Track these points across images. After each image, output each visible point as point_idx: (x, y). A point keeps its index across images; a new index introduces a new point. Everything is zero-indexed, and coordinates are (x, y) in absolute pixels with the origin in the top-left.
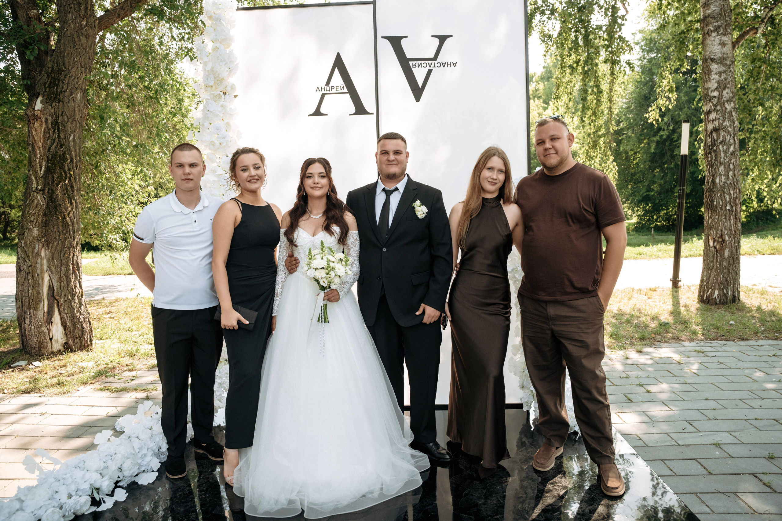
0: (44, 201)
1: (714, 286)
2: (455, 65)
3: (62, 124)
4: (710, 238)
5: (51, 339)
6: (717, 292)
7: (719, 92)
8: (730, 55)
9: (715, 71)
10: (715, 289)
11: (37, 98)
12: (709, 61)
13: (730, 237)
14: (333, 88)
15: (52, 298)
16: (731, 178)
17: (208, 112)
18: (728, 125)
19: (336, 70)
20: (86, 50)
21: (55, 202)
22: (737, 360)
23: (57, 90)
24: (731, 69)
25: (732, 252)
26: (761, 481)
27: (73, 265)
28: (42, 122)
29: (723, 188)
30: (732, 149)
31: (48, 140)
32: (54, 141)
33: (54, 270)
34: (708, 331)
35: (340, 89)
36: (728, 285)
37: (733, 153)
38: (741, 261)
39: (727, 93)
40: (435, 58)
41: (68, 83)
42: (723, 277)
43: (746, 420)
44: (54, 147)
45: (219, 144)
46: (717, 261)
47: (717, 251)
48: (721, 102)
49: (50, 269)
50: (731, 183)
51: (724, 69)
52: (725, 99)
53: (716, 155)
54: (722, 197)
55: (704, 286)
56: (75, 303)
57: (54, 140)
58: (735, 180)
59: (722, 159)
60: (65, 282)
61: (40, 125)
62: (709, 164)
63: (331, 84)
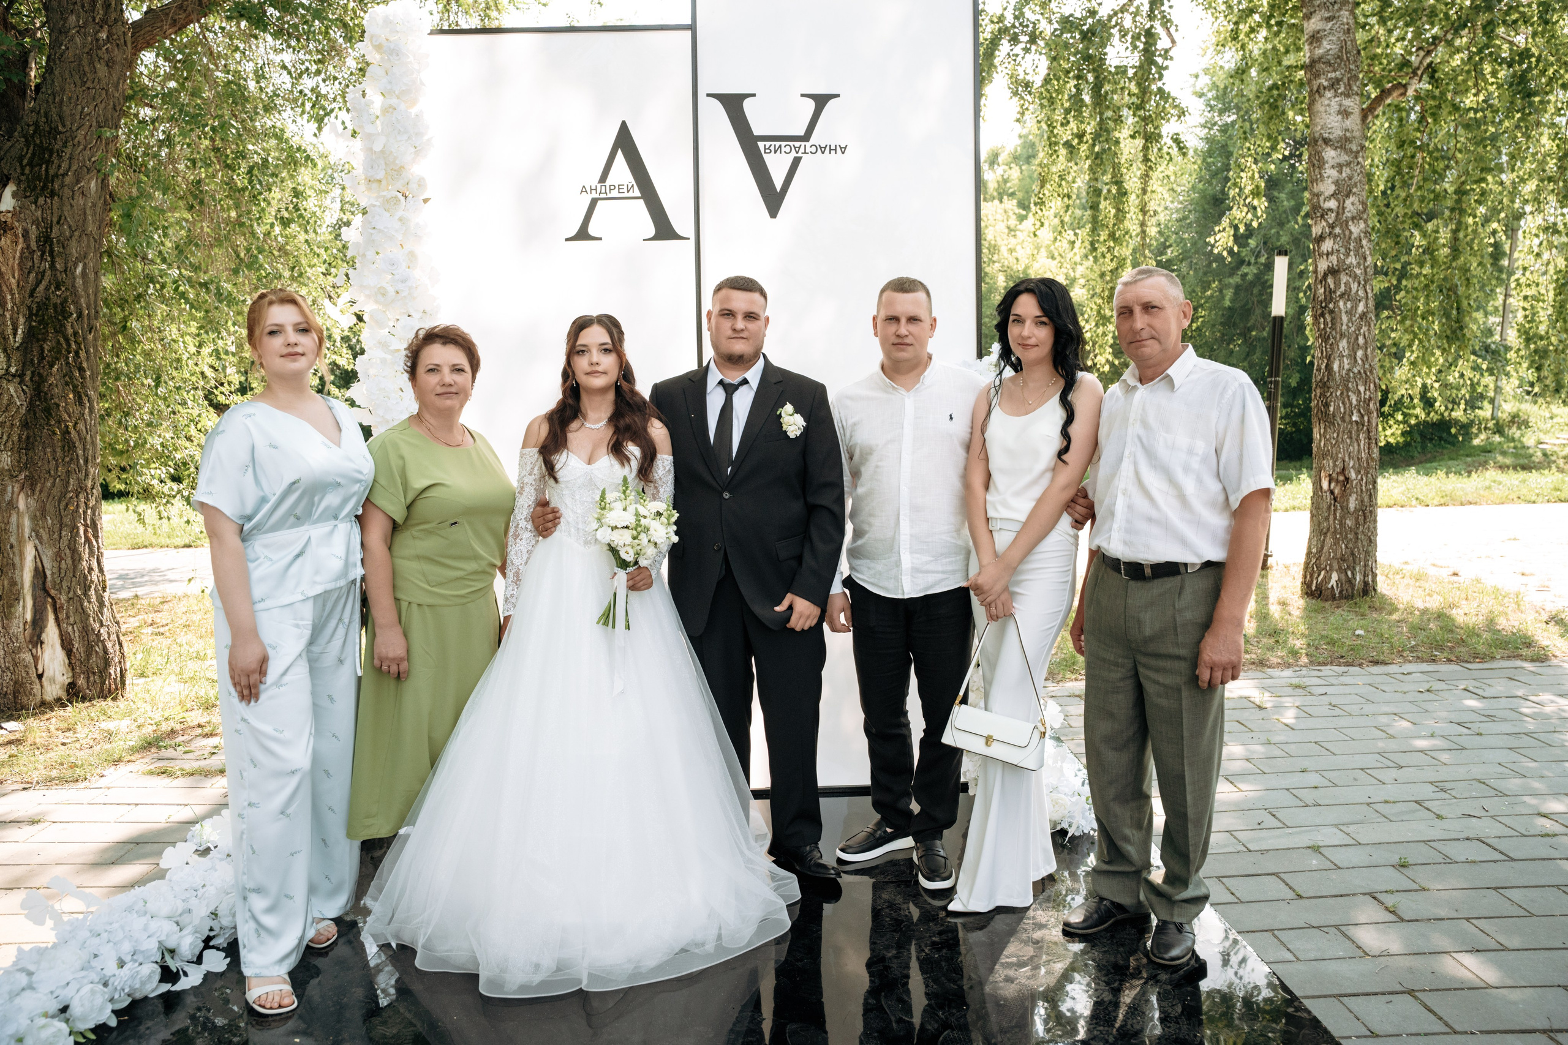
0: (23, 397)
1: (1330, 565)
2: (843, 150)
3: (58, 241)
4: (1323, 474)
5: (40, 677)
6: (1335, 576)
7: (1338, 200)
8: (1357, 134)
9: (1331, 162)
10: (1331, 570)
11: (5, 186)
12: (1320, 142)
13: (1358, 472)
14: (612, 187)
15: (41, 593)
16: (1360, 362)
17: (372, 231)
18: (1354, 262)
19: (620, 154)
20: (107, 91)
21: (46, 400)
22: (1363, 701)
23: (47, 170)
24: (1360, 159)
25: (1362, 501)
26: (1382, 904)
27: (86, 526)
28: (16, 236)
29: (1346, 380)
30: (1361, 308)
31: (29, 273)
32: (43, 276)
33: (45, 537)
34: (1317, 648)
35: (625, 190)
36: (1354, 562)
37: (1363, 316)
38: (1378, 518)
39: (1353, 204)
40: (806, 137)
41: (70, 158)
42: (1347, 547)
43: (1368, 804)
44: (42, 287)
45: (394, 293)
46: (1335, 518)
47: (1335, 499)
48: (1341, 221)
49: (37, 535)
50: (1359, 372)
51: (1347, 158)
52: (1349, 215)
53: (1333, 319)
54: (1345, 397)
55: (1313, 564)
56: (90, 602)
57: (43, 273)
58: (1367, 366)
59: (1344, 327)
60: (69, 561)
61: (12, 242)
62: (1320, 335)
63: (608, 182)
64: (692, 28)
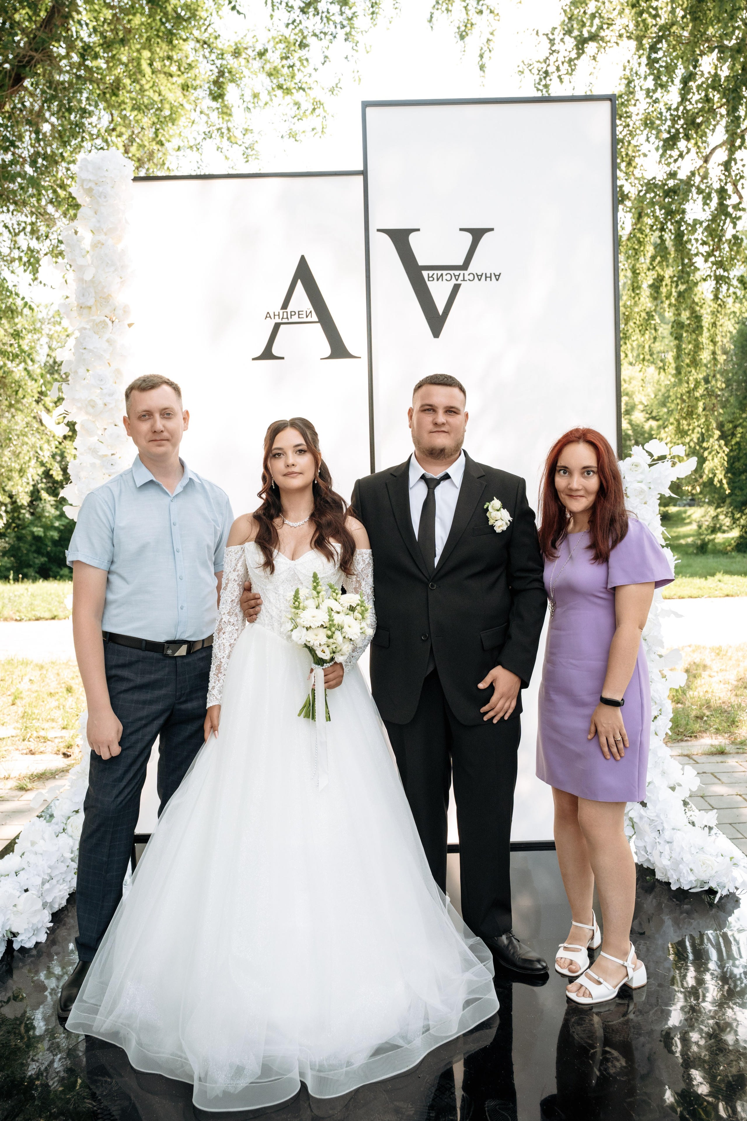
2: (498, 277)
14: (293, 313)
17: (83, 351)
19: (299, 284)
35: (305, 316)
40: (465, 266)
45: (102, 406)
63: (290, 308)
64: (364, 173)
